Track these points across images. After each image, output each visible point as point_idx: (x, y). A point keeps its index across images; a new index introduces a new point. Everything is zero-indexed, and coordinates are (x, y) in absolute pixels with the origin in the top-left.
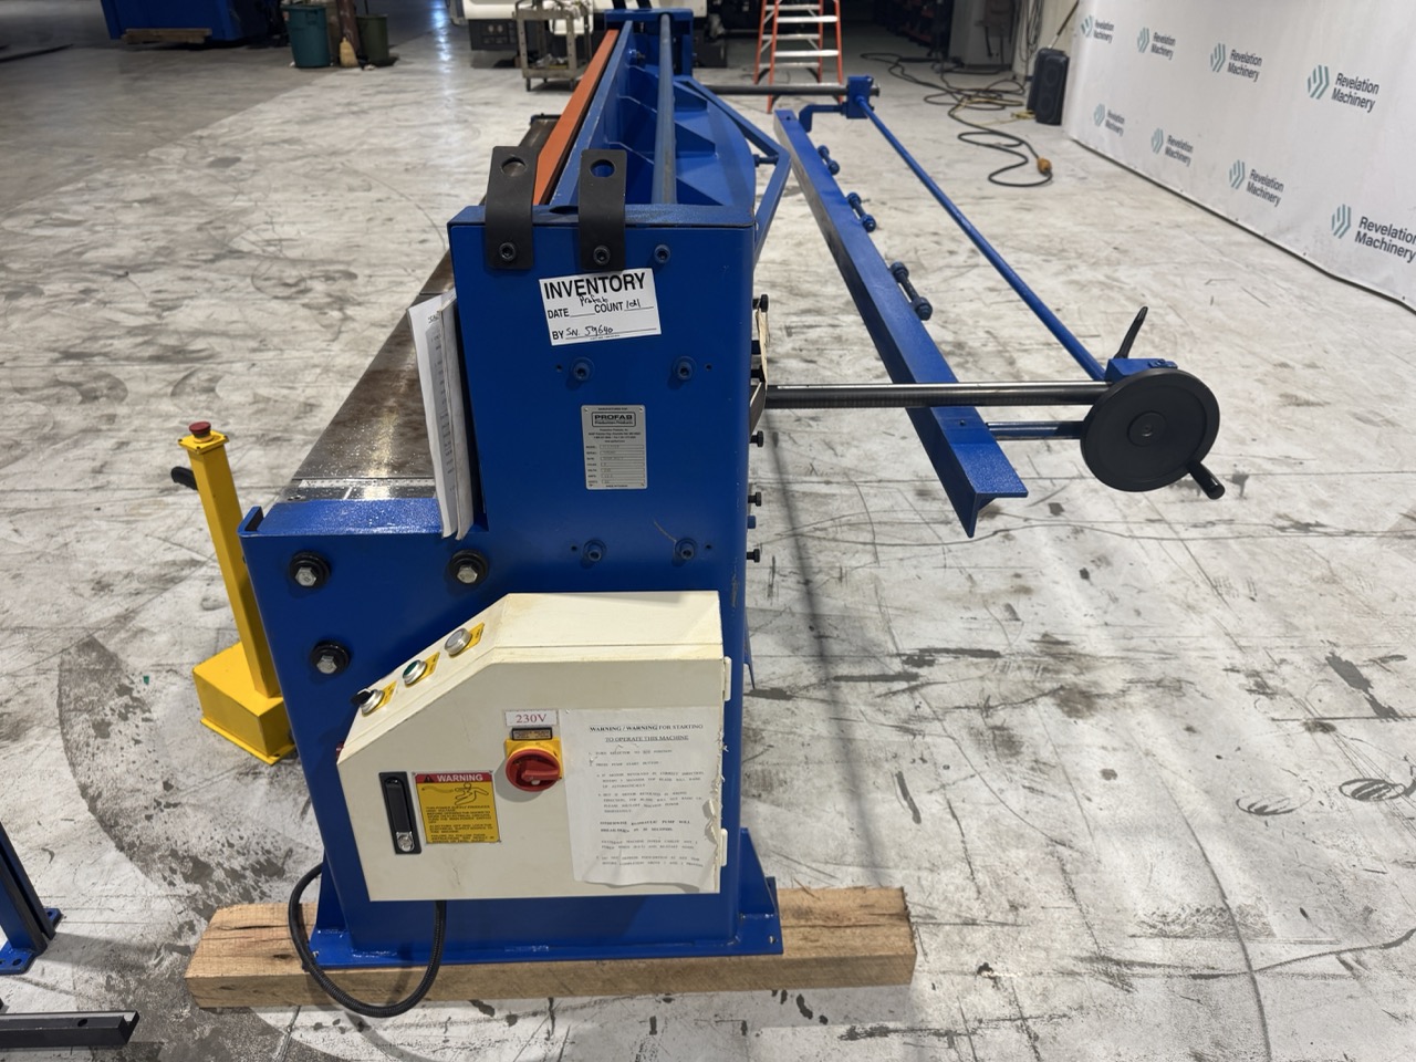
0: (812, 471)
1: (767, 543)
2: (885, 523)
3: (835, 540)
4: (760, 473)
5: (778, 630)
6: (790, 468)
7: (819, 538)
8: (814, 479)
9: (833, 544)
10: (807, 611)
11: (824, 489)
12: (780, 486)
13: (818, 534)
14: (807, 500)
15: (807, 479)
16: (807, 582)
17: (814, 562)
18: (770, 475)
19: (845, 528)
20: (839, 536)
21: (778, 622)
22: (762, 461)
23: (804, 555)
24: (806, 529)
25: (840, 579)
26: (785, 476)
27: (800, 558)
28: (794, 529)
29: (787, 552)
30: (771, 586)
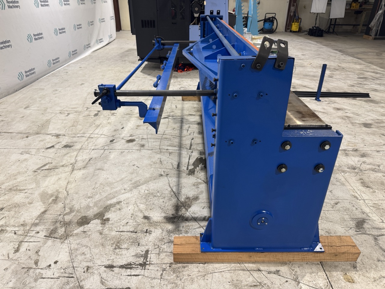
0: (170, 153)
1: (188, 135)
2: (158, 139)
3: (172, 136)
4: (186, 153)
5: (189, 122)
6: (177, 154)
7: (175, 136)
8: (171, 151)
9: (173, 135)
10: (183, 124)
11: (169, 148)
12: (181, 149)
13: (175, 137)
14: (175, 145)
15: (173, 151)
16: (181, 128)
17: (179, 131)
18: (183, 152)
19: (168, 138)
20: (170, 136)
21: (188, 123)
22: (185, 157)
23: (180, 133)
24: (178, 138)
25: (174, 128)
26: (179, 152)
27: (181, 132)
28: (181, 138)
29: (184, 133)
30: (189, 128)
